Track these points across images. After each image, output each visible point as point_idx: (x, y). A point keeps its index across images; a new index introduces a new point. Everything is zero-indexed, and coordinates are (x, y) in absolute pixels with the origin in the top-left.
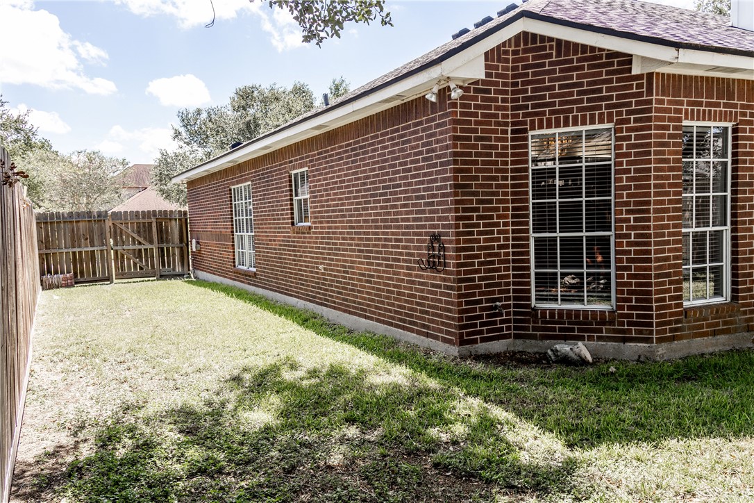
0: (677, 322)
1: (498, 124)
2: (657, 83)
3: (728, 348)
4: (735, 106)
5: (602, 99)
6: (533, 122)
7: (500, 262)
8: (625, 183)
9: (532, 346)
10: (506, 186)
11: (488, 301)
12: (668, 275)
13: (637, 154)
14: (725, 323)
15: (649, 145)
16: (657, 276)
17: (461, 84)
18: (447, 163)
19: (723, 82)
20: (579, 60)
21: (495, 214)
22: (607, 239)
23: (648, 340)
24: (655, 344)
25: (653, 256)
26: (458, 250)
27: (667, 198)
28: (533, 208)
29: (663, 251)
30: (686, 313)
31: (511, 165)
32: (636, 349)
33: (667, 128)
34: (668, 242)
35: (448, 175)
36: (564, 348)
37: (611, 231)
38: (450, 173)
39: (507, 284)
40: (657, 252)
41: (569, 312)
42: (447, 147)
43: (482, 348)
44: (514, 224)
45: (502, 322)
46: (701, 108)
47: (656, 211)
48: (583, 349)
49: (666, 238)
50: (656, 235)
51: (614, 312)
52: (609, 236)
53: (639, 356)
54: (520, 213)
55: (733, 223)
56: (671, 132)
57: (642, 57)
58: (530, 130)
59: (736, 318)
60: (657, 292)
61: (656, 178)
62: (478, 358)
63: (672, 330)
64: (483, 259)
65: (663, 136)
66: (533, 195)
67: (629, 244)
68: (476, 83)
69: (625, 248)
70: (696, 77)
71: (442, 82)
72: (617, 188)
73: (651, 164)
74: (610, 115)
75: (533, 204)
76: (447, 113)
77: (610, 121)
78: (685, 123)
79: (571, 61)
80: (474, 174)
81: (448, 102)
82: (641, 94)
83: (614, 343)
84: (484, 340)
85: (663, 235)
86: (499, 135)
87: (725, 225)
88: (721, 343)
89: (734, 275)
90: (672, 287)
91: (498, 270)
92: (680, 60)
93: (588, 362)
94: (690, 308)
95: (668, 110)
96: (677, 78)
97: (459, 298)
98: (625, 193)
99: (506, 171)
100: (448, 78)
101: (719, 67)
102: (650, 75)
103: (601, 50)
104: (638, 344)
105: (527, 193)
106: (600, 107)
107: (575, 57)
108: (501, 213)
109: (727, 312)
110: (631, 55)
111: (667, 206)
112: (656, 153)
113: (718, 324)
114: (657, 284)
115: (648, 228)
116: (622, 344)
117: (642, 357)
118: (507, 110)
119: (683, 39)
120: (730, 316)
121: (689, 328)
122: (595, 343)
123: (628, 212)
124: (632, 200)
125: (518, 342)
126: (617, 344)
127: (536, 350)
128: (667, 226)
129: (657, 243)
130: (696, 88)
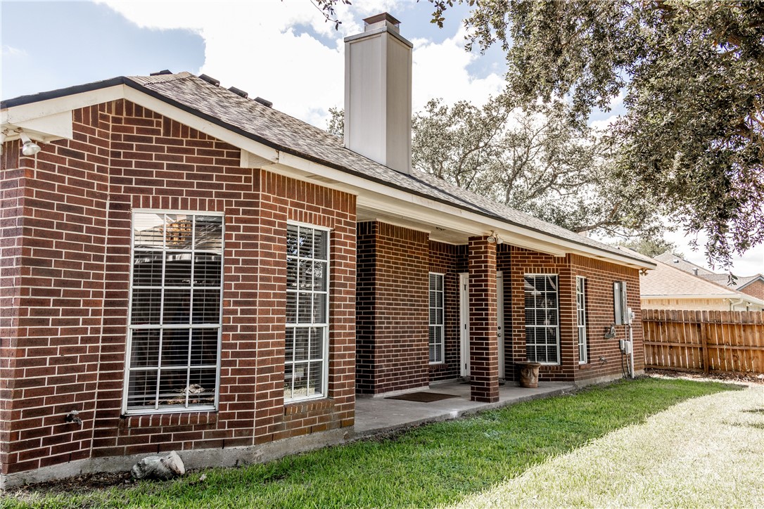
0: (277, 419)
1: (93, 194)
2: (263, 180)
3: (323, 445)
4: (332, 213)
5: (212, 186)
6: (136, 200)
7: (83, 359)
8: (233, 274)
9: (113, 465)
10: (101, 268)
11: (59, 409)
12: (271, 370)
13: (245, 245)
14: (321, 419)
15: (256, 237)
16: (260, 371)
17: (41, 140)
18: (16, 232)
19: (322, 190)
20: (188, 143)
21: (82, 299)
22: (215, 332)
23: (246, 442)
24: (253, 446)
25: (257, 350)
26: (20, 343)
27: (272, 292)
28: (134, 295)
29: (267, 345)
30: (286, 409)
31: (108, 244)
32: (234, 453)
33: (272, 224)
34: (272, 336)
35: (16, 246)
36: (153, 460)
37: (218, 323)
38: (18, 245)
39: (92, 387)
40: (261, 345)
41: (166, 416)
42: (16, 212)
43: (43, 473)
44: (106, 312)
45: (77, 436)
46: (304, 210)
47: (262, 304)
48: (175, 460)
49: (271, 332)
50: (261, 328)
51: (216, 412)
52: (217, 329)
53: (237, 461)
54: (115, 300)
55: (332, 320)
56: (277, 228)
57: (249, 153)
58: (133, 207)
59: (331, 414)
60: (260, 388)
61: (263, 270)
62: (32, 487)
63: (272, 429)
64: (58, 356)
65: (268, 231)
66: (134, 281)
67: (235, 337)
68: (63, 142)
69: (231, 341)
70: (299, 181)
71: (11, 133)
72: (226, 278)
73: (258, 256)
74: (220, 203)
75: (134, 290)
76: (18, 171)
77: (220, 209)
78: (289, 222)
79: (181, 142)
80: (54, 249)
81: (20, 158)
82: (248, 188)
83: (212, 449)
84: (46, 463)
85: (267, 328)
86: (93, 208)
87: (325, 322)
88: (316, 440)
89: (331, 371)
90: (274, 382)
91: (80, 369)
92: (280, 162)
93: (179, 474)
94: (290, 404)
95: (273, 207)
96: (282, 179)
97: (14, 407)
98: (233, 283)
99: (102, 249)
100: (19, 128)
101: (316, 175)
102: (257, 171)
103: (210, 137)
104: (237, 447)
105: (126, 277)
106: (210, 194)
107: (184, 139)
108: (91, 298)
109: (323, 407)
110: (240, 149)
111: (272, 300)
112: (263, 246)
113: (314, 421)
114: (260, 379)
115: (254, 320)
116: (221, 449)
117: (240, 462)
118: (106, 181)
119: (286, 144)
120: (326, 413)
121: (289, 426)
122: (192, 451)
123: (236, 303)
124: (240, 291)
125: (98, 460)
126: (215, 449)
127: (120, 469)
128: (272, 320)
129: (261, 337)
130: (299, 191)
